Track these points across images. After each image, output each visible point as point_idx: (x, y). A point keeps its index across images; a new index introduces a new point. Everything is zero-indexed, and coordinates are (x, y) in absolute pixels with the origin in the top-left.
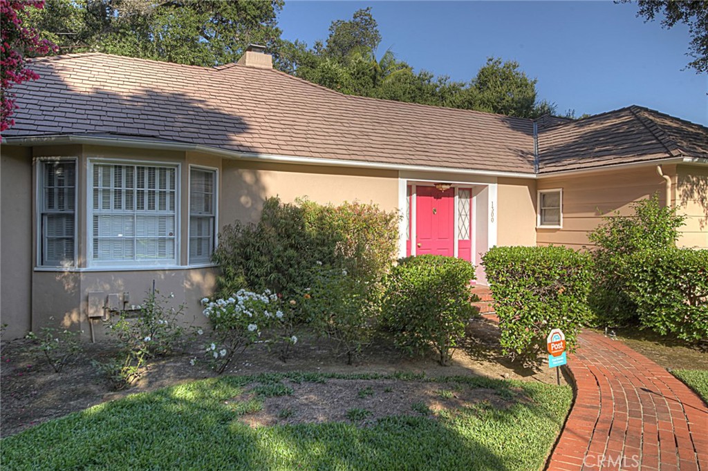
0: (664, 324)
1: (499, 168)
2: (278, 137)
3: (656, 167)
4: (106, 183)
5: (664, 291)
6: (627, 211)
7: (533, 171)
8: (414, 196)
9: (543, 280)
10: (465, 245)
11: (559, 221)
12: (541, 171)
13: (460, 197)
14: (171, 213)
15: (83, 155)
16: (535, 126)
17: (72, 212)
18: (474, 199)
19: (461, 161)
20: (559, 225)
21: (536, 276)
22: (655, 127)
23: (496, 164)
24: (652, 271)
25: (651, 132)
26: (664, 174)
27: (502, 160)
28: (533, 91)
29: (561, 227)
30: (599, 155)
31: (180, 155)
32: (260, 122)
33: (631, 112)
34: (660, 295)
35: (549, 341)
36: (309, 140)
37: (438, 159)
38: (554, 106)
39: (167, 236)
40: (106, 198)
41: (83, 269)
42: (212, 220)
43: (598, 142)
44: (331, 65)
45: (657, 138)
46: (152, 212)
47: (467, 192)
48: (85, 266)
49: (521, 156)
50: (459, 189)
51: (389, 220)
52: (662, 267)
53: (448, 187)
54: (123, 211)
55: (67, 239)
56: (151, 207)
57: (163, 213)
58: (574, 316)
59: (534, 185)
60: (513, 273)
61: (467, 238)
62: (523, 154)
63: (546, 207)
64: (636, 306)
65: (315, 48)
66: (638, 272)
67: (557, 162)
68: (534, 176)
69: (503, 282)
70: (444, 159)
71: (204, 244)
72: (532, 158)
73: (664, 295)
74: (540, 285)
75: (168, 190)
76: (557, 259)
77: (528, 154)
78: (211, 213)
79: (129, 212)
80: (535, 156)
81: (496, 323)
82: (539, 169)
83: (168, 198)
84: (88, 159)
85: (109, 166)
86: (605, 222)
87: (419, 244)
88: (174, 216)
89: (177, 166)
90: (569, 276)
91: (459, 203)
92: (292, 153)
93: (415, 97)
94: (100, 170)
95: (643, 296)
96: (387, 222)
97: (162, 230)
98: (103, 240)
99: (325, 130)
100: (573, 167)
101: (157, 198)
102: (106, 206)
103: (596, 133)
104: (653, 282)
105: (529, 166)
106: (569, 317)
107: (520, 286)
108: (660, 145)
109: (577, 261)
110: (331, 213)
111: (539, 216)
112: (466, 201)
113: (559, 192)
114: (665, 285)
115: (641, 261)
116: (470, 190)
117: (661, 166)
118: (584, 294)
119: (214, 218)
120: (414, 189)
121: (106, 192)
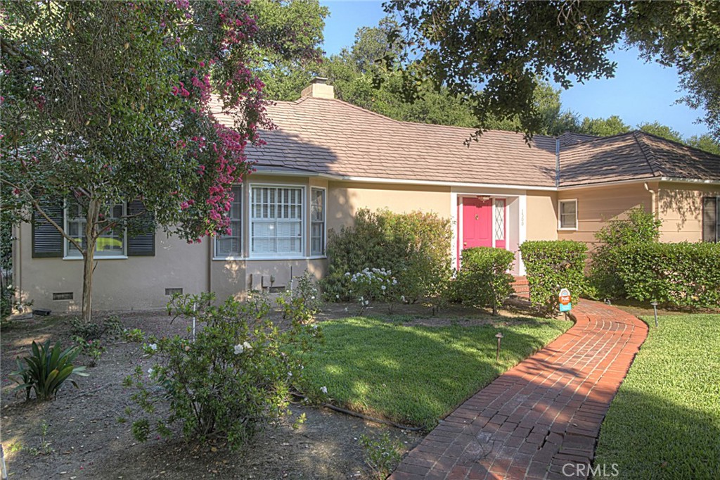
0: (642, 294)
1: (527, 183)
2: (362, 163)
3: (644, 185)
4: (259, 200)
5: (641, 271)
6: (623, 217)
7: (554, 185)
8: (461, 206)
9: (557, 260)
10: (501, 243)
11: (575, 224)
12: (561, 185)
13: (497, 206)
14: (299, 220)
15: (247, 182)
16: (558, 143)
17: (239, 220)
18: (508, 207)
19: (498, 178)
20: (575, 227)
21: (553, 257)
22: (647, 152)
23: (525, 179)
24: (634, 257)
25: (645, 155)
26: (649, 189)
27: (530, 176)
28: (558, 100)
29: (577, 229)
30: (605, 173)
31: (305, 180)
32: (345, 151)
33: (634, 136)
34: (639, 274)
35: (560, 295)
36: (384, 164)
37: (480, 177)
38: (577, 116)
39: (296, 236)
40: (258, 210)
41: (247, 259)
42: (321, 225)
43: (606, 162)
44: (366, 79)
45: (647, 161)
46: (286, 220)
47: (502, 202)
48: (248, 257)
49: (545, 173)
50: (496, 199)
51: (446, 224)
52: (639, 255)
53: (488, 198)
54: (269, 219)
55: (233, 238)
56: (286, 216)
57: (293, 220)
58: (576, 281)
59: (555, 196)
60: (538, 256)
61: (502, 238)
62: (547, 171)
63: (565, 214)
64: (625, 283)
65: (341, 55)
66: (624, 259)
67: (573, 177)
68: (555, 189)
69: (532, 262)
70: (485, 177)
71: (317, 242)
72: (554, 174)
73: (642, 273)
74: (555, 263)
75: (296, 204)
76: (565, 247)
77: (551, 170)
78: (321, 220)
79: (272, 220)
80: (556, 172)
81: (526, 299)
82: (559, 183)
83: (296, 209)
84: (250, 184)
85: (260, 189)
86: (607, 224)
87: (465, 243)
88: (300, 223)
89: (303, 188)
90: (573, 257)
91: (496, 211)
92: (375, 175)
93: (444, 106)
94: (255, 191)
95: (628, 275)
96: (444, 226)
97: (293, 233)
98: (257, 239)
99: (393, 155)
100: (586, 182)
101: (290, 209)
102: (259, 216)
103: (606, 154)
104: (633, 265)
105: (551, 181)
106: (573, 282)
107: (543, 263)
108: (648, 167)
109: (577, 248)
110: (406, 219)
111: (560, 222)
112: (501, 209)
113: (575, 202)
114: (642, 267)
115: (626, 251)
116: (504, 200)
117: (647, 183)
118: (581, 268)
119: (323, 223)
120: (461, 200)
121: (258, 206)
